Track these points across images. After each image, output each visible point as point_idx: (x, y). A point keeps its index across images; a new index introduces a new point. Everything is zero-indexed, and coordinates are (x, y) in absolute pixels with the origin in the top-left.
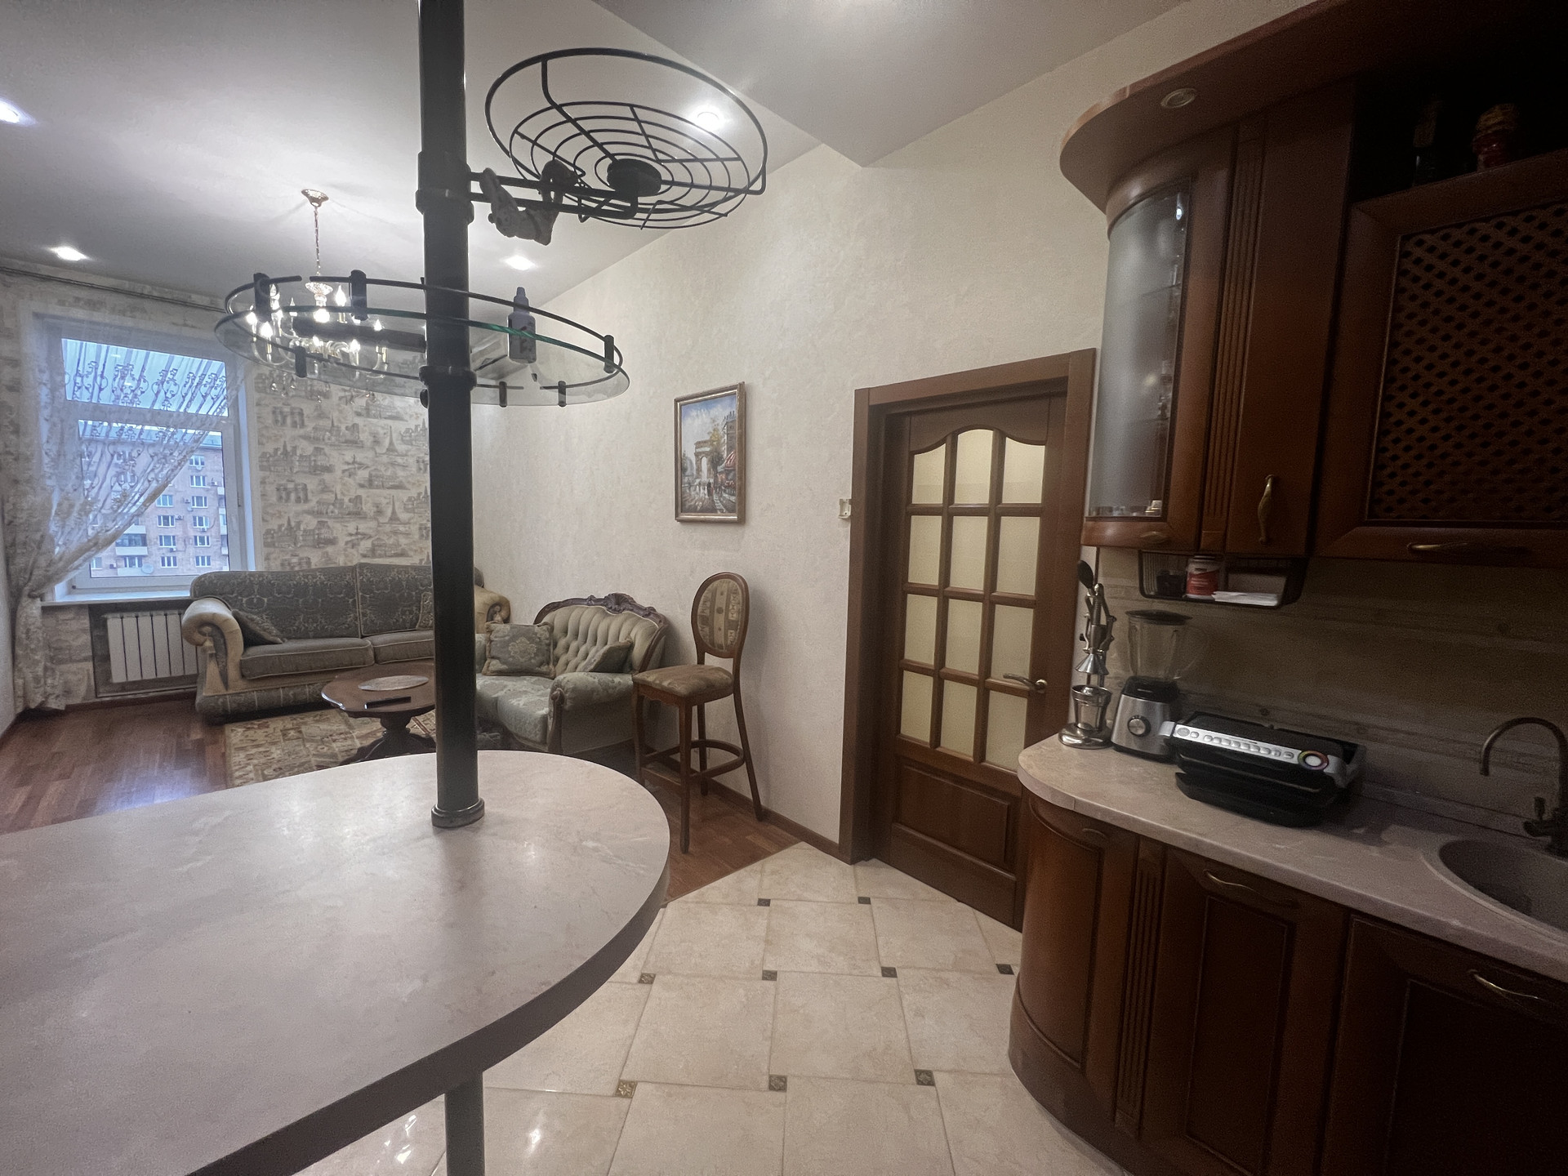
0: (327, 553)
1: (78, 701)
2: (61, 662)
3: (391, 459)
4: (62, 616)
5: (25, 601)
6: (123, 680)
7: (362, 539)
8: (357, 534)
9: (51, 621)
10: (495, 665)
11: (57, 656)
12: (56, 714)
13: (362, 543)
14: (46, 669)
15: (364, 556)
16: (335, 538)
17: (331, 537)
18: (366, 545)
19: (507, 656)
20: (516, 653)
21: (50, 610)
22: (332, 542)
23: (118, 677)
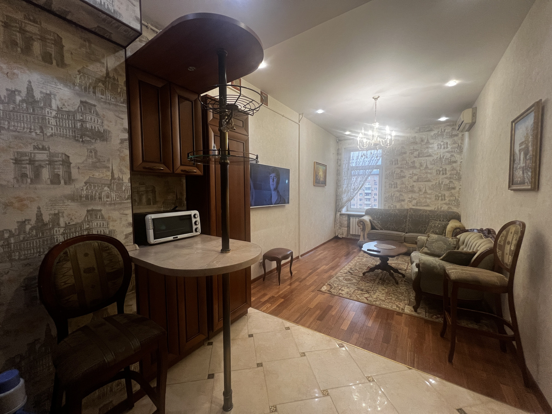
0: (401, 204)
1: (344, 236)
2: (342, 227)
3: (426, 171)
4: (343, 216)
5: (337, 212)
6: (352, 234)
7: (413, 200)
8: (412, 198)
9: (341, 217)
10: (426, 250)
11: (341, 226)
12: (340, 238)
13: (413, 201)
14: (339, 228)
15: (414, 206)
16: (405, 199)
17: (403, 199)
18: (414, 202)
19: (431, 247)
20: (435, 247)
21: (341, 215)
22: (403, 200)
23: (351, 233)
